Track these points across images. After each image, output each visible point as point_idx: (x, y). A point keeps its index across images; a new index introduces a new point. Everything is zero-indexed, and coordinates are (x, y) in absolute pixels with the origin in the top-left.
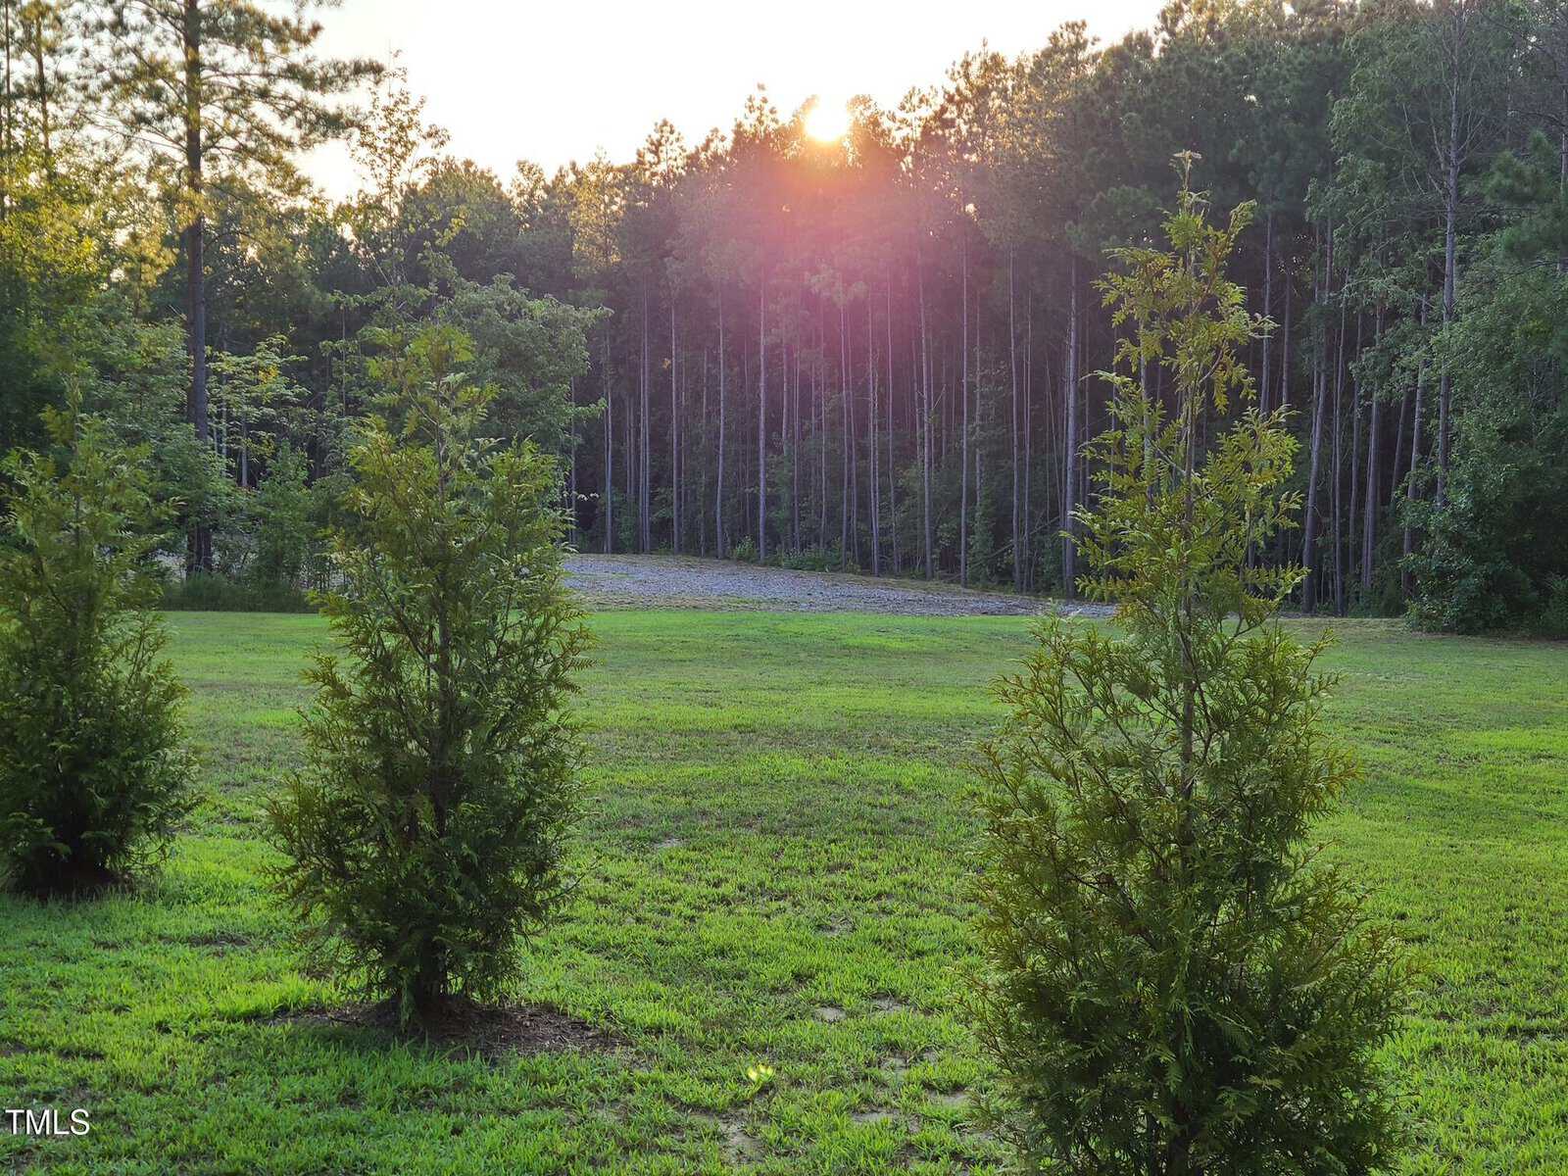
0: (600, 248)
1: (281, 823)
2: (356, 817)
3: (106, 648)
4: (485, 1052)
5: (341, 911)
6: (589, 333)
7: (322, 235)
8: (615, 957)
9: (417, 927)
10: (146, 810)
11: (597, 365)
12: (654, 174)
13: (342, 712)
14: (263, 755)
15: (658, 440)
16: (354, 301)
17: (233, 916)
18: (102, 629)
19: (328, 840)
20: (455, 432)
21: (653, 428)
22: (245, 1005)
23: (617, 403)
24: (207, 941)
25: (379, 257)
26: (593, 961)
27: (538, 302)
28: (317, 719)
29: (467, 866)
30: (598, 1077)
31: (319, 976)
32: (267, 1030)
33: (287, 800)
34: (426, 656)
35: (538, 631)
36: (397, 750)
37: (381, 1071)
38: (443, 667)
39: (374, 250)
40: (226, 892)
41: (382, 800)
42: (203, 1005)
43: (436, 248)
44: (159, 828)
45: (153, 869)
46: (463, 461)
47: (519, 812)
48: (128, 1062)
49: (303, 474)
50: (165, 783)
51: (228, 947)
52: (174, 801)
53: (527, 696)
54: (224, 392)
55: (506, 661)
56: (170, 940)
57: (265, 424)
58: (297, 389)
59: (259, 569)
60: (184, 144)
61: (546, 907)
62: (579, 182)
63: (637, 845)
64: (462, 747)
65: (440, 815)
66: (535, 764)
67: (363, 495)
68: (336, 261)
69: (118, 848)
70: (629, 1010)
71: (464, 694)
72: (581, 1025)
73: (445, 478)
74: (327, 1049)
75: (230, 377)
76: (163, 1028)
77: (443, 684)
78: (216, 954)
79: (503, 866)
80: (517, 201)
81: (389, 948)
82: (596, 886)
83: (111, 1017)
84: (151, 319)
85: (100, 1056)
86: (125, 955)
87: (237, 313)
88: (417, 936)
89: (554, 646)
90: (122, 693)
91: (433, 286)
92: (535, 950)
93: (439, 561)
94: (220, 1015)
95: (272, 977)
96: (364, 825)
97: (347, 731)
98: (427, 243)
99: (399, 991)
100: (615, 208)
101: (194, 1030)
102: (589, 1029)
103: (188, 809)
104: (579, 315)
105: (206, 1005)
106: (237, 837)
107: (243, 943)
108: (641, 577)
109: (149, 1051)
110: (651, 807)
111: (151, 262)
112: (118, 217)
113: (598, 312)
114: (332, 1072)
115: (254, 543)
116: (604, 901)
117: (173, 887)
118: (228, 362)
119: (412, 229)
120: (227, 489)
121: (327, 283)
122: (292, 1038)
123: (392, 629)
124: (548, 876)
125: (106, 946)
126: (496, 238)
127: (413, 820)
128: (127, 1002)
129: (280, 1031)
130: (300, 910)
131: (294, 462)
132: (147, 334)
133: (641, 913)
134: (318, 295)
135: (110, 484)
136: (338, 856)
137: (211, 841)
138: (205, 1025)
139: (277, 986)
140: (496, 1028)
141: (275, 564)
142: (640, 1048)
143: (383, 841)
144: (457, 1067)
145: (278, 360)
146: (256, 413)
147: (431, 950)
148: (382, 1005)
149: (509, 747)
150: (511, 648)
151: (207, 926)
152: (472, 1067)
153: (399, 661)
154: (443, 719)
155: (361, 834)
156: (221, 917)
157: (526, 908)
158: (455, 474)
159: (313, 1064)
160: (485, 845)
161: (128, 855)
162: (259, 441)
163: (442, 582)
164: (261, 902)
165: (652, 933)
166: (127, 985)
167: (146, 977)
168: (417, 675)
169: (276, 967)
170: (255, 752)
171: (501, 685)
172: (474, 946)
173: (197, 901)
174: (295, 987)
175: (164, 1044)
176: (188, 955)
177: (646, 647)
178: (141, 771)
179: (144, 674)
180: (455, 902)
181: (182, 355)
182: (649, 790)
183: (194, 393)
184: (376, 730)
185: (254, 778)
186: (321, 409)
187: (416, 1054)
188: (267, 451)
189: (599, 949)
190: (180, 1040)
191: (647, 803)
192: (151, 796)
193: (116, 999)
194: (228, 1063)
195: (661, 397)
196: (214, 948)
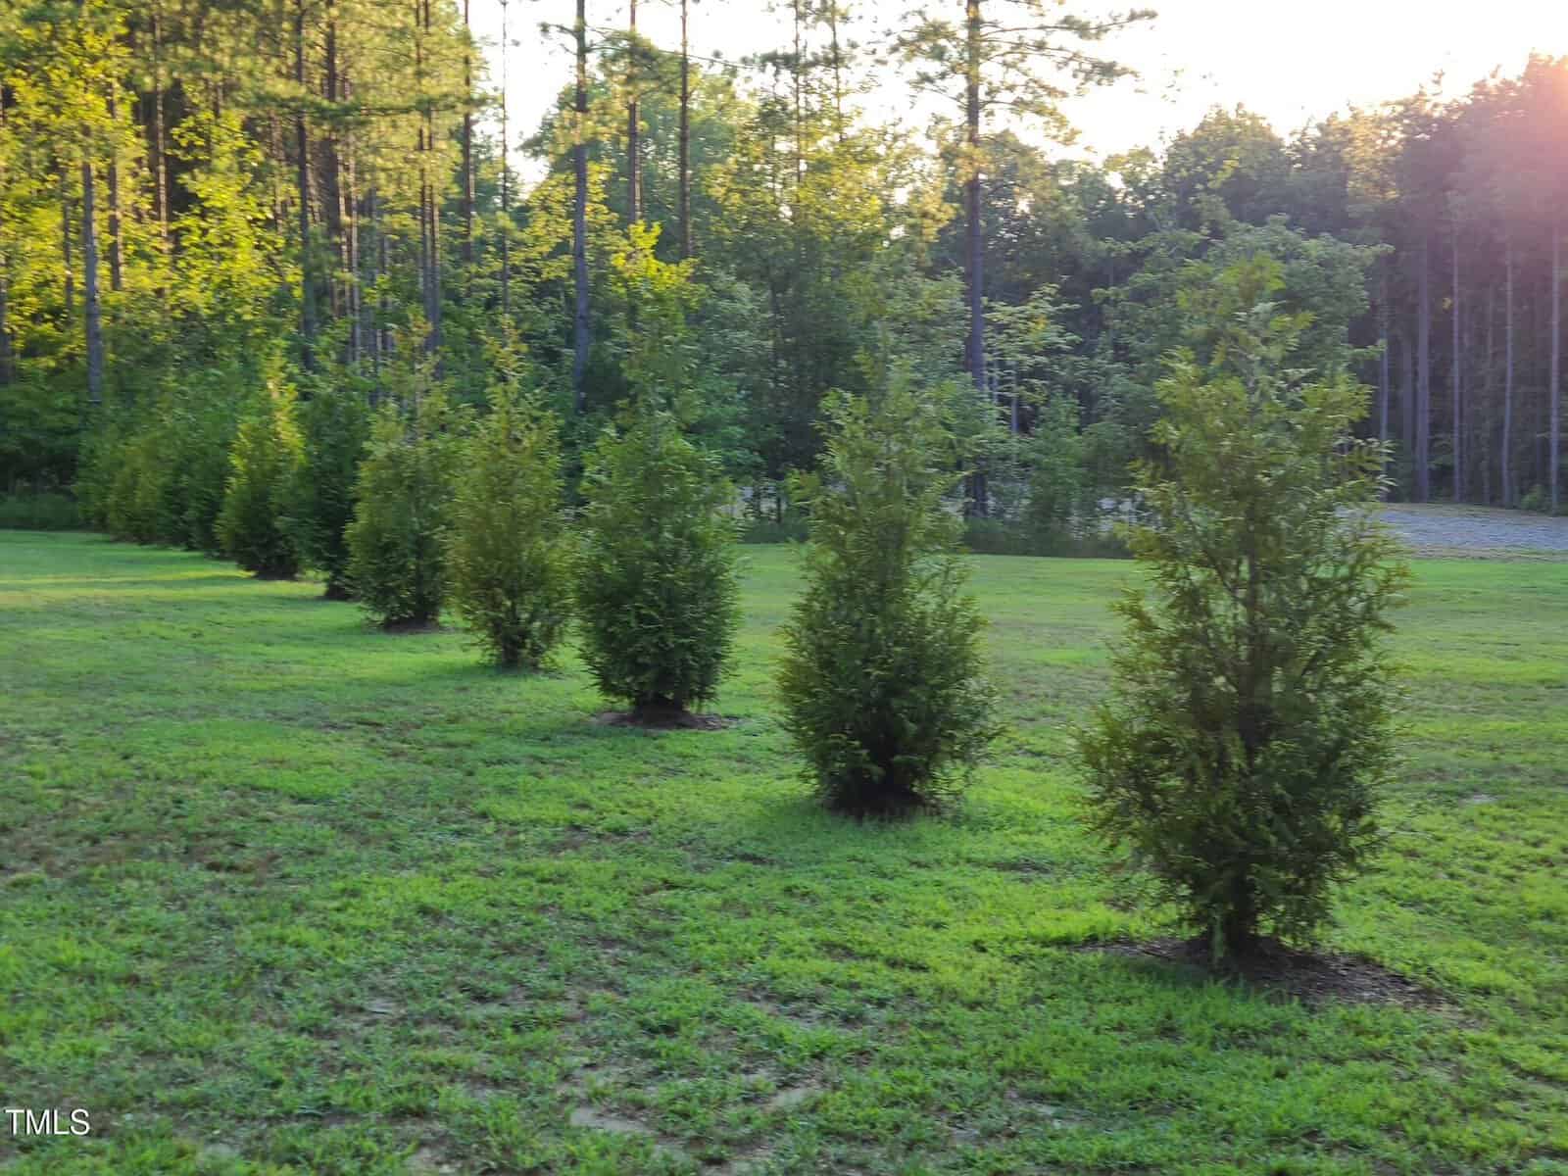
0: (1376, 184)
1: (1091, 753)
2: (1163, 750)
3: (914, 582)
4: (1303, 996)
5: (1150, 844)
6: (1367, 271)
7: (1091, 187)
8: (1429, 912)
9: (1229, 865)
10: (951, 737)
11: (1374, 307)
12: (1436, 105)
13: (1149, 645)
14: (1050, 692)
15: (1438, 382)
16: (1125, 248)
17: (1036, 844)
18: (911, 561)
19: (1135, 771)
20: (1264, 361)
21: (1433, 370)
22: (1056, 931)
23: (1394, 345)
24: (1013, 866)
25: (1148, 203)
26: (1408, 915)
27: (1313, 241)
28: (1126, 652)
29: (1279, 807)
30: (1425, 1034)
31: (1125, 909)
32: (1079, 957)
33: (1097, 731)
34: (1232, 591)
35: (1352, 567)
36: (1204, 685)
37: (1197, 1007)
38: (1251, 603)
39: (1143, 197)
40: (1027, 822)
41: (1191, 734)
42: (1014, 928)
43: (1208, 191)
44: (962, 756)
45: (956, 794)
46: (1273, 393)
47: (1334, 753)
48: (950, 976)
49: (1074, 421)
50: (969, 711)
51: (1033, 874)
52: (977, 730)
53: (1340, 634)
54: (998, 341)
55: (1317, 598)
56: (977, 863)
57: (1037, 372)
58: (1070, 337)
59: (1032, 514)
60: (964, 100)
61: (1362, 854)
62: (1355, 117)
63: (1443, 798)
64: (1270, 686)
65: (1250, 753)
66: (1349, 705)
67: (1171, 428)
68: (1103, 211)
69: (924, 774)
70: (1451, 967)
71: (1272, 630)
72: (1400, 980)
73: (1255, 410)
74: (1141, 980)
75: (1006, 326)
76: (980, 947)
77: (1251, 620)
78: (1022, 880)
79: (1316, 808)
80: (1287, 142)
81: (1199, 886)
82: (1404, 840)
83: (933, 934)
84: (931, 274)
85: (923, 969)
86: (937, 875)
87: (1008, 265)
88: (1229, 873)
89: (1369, 583)
90: (929, 624)
91: (1205, 230)
92: (1345, 899)
93: (1246, 494)
94: (1034, 939)
95: (1079, 906)
96: (1171, 760)
97: (1154, 665)
98: (1199, 186)
99: (1211, 930)
100: (1392, 142)
101: (1009, 951)
102: (1408, 984)
103: (990, 738)
104: (1357, 253)
105: (1018, 928)
106: (1031, 769)
107: (1046, 871)
108: (1421, 526)
109: (969, 968)
110: (1453, 760)
111: (933, 217)
112: (898, 177)
113: (1377, 249)
114: (1149, 1004)
115: (1026, 488)
116: (1412, 854)
117: (977, 814)
118: (1002, 312)
119: (1184, 173)
120: (1003, 436)
121: (1097, 230)
122: (1106, 967)
123: (1199, 563)
124: (1366, 820)
125: (919, 865)
126: (1268, 179)
127: (1223, 754)
128: (944, 919)
129: (1091, 958)
130: (1108, 841)
131: (1065, 407)
132: (928, 287)
133: (1454, 869)
134: (1090, 244)
135: (918, 423)
136: (1146, 789)
137: (1007, 772)
138: (1019, 948)
139: (1085, 915)
140: (1312, 974)
141: (1047, 509)
142: (1468, 1008)
143: (1190, 774)
144: (1273, 1010)
145: (1051, 309)
146: (1029, 361)
147: (1241, 890)
148: (1192, 942)
149: (1322, 687)
150: (1324, 584)
151: (1011, 853)
152: (1290, 1011)
153: (1205, 596)
154: (1251, 658)
155: (1169, 769)
156: (1023, 845)
157: (1342, 853)
158: (1265, 406)
159: (1128, 993)
160: (1298, 786)
161: (934, 779)
162: (1032, 389)
163: (1251, 517)
164: (1061, 833)
165: (1468, 890)
166: (941, 903)
167: (961, 898)
168: (1226, 611)
169: (1082, 896)
170: (1043, 688)
171: (1312, 622)
172: (1287, 889)
173: (1001, 828)
174: (1102, 917)
175: (982, 962)
176: (996, 879)
177: (1433, 597)
178: (948, 699)
179: (948, 607)
180: (1267, 842)
181: (960, 306)
182: (1452, 743)
183: (972, 342)
184: (1184, 662)
185: (1044, 713)
186: (1091, 357)
187: (1231, 993)
188: (1039, 398)
189: (1414, 902)
190: (996, 960)
191: (1450, 755)
192: (956, 724)
193: (933, 916)
194: (1045, 986)
195: (1441, 337)
196: (1019, 874)
